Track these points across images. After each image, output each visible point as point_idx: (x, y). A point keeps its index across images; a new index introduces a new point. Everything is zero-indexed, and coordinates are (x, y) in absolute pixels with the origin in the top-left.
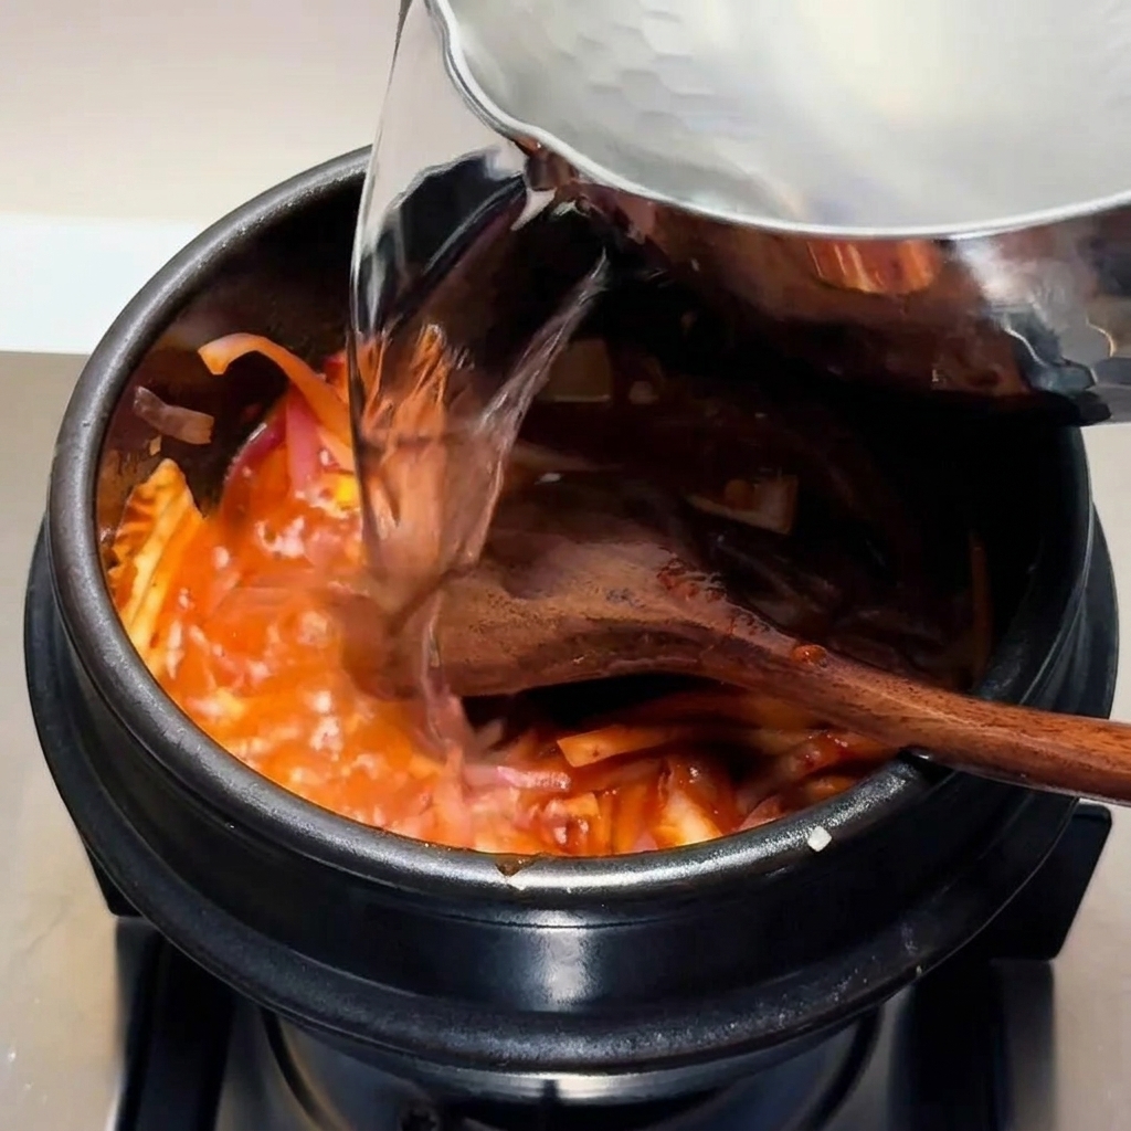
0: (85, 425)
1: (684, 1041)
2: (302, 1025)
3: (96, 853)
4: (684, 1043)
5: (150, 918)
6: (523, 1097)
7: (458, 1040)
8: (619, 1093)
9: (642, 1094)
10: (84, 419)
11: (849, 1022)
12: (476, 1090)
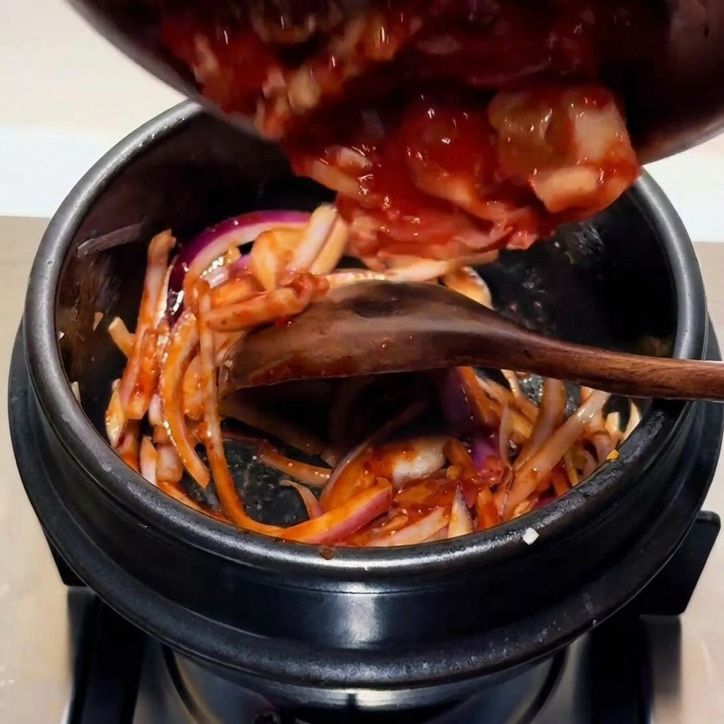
0: (49, 263)
1: (441, 668)
2: (189, 656)
3: (53, 540)
4: (440, 670)
5: (92, 587)
6: (335, 705)
7: (294, 668)
8: (398, 703)
9: (412, 703)
10: (47, 259)
11: (547, 657)
12: (304, 701)
